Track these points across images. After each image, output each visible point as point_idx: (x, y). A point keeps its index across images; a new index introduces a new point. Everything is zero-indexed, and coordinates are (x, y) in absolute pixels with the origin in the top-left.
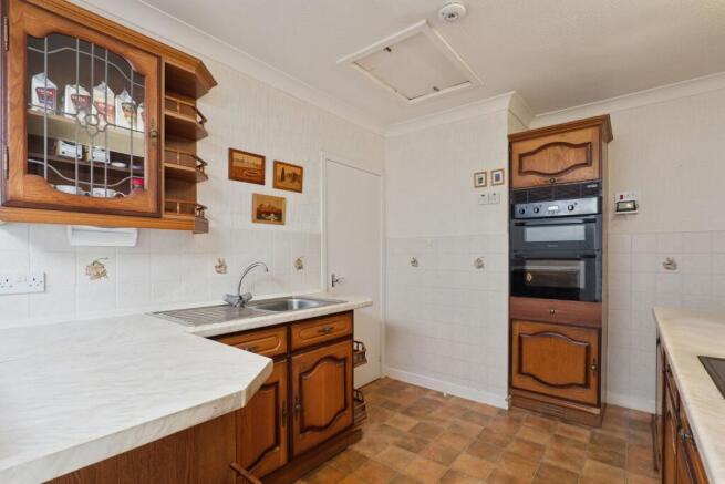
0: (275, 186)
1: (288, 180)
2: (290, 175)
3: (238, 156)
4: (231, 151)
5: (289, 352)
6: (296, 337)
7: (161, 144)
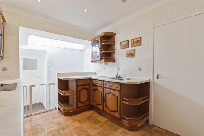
0: (132, 47)
1: (135, 44)
2: (136, 42)
3: (122, 43)
4: (121, 42)
5: (103, 87)
6: (105, 84)
7: (101, 49)
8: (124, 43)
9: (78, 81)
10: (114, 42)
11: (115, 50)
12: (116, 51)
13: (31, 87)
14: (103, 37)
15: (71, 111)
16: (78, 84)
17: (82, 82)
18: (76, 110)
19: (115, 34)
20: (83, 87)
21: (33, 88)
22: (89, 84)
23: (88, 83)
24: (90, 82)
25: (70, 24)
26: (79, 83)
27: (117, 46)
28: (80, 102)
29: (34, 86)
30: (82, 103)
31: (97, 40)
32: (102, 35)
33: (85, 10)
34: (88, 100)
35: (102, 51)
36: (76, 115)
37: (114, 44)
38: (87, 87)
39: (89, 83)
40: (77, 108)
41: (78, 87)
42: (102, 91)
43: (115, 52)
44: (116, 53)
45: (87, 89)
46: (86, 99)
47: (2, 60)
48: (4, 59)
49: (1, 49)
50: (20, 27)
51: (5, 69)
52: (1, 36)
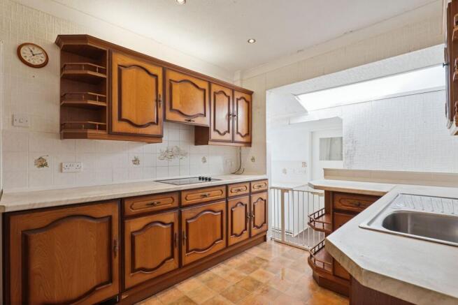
13: (283, 191)
16: (338, 206)
17: (351, 201)
18: (332, 278)
21: (286, 194)
25: (351, 31)
26: (340, 202)
29: (287, 190)
40: (334, 274)
41: (335, 213)
47: (251, 146)
48: (253, 145)
49: (238, 133)
50: (267, 92)
51: (253, 159)
52: (234, 116)
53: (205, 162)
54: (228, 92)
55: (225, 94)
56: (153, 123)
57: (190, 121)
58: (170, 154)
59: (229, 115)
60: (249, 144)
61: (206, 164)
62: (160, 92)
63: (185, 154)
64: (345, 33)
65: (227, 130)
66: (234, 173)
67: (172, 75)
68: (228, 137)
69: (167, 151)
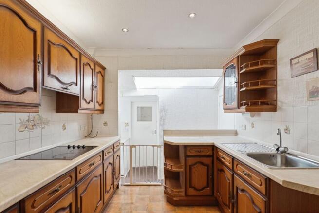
3: (294, 62)
4: (291, 60)
5: (233, 170)
6: (235, 165)
7: (239, 84)
8: (300, 59)
9: (188, 149)
10: (274, 62)
11: (276, 80)
12: (279, 82)
13: (131, 147)
14: (243, 55)
15: (175, 199)
16: (188, 154)
17: (196, 150)
18: (184, 198)
19: (276, 41)
20: (198, 159)
21: (133, 149)
22: (212, 156)
23: (209, 153)
24: (213, 153)
25: (182, 48)
26: (190, 151)
27: (283, 71)
28: (191, 187)
29: (135, 146)
30: (196, 189)
31: (232, 65)
32: (240, 54)
33: (192, 15)
34: (208, 186)
35: (242, 87)
36: (184, 208)
37: (274, 68)
38: (207, 161)
39: (211, 154)
40: (186, 195)
41: (187, 158)
42: (231, 179)
43: (276, 86)
44: (279, 89)
45: (208, 166)
46: (205, 184)
47: (103, 113)
48: (105, 111)
49: (97, 102)
50: (119, 71)
51: (105, 124)
52: (96, 87)
53: (65, 129)
54: (92, 66)
55: (90, 67)
56: (29, 88)
57: (66, 89)
58: (32, 123)
59: (92, 86)
60: (102, 111)
61: (65, 130)
62: (39, 52)
63: (47, 123)
64: (179, 48)
65: (91, 99)
66: (86, 137)
67: (50, 36)
68: (91, 105)
69: (28, 121)
